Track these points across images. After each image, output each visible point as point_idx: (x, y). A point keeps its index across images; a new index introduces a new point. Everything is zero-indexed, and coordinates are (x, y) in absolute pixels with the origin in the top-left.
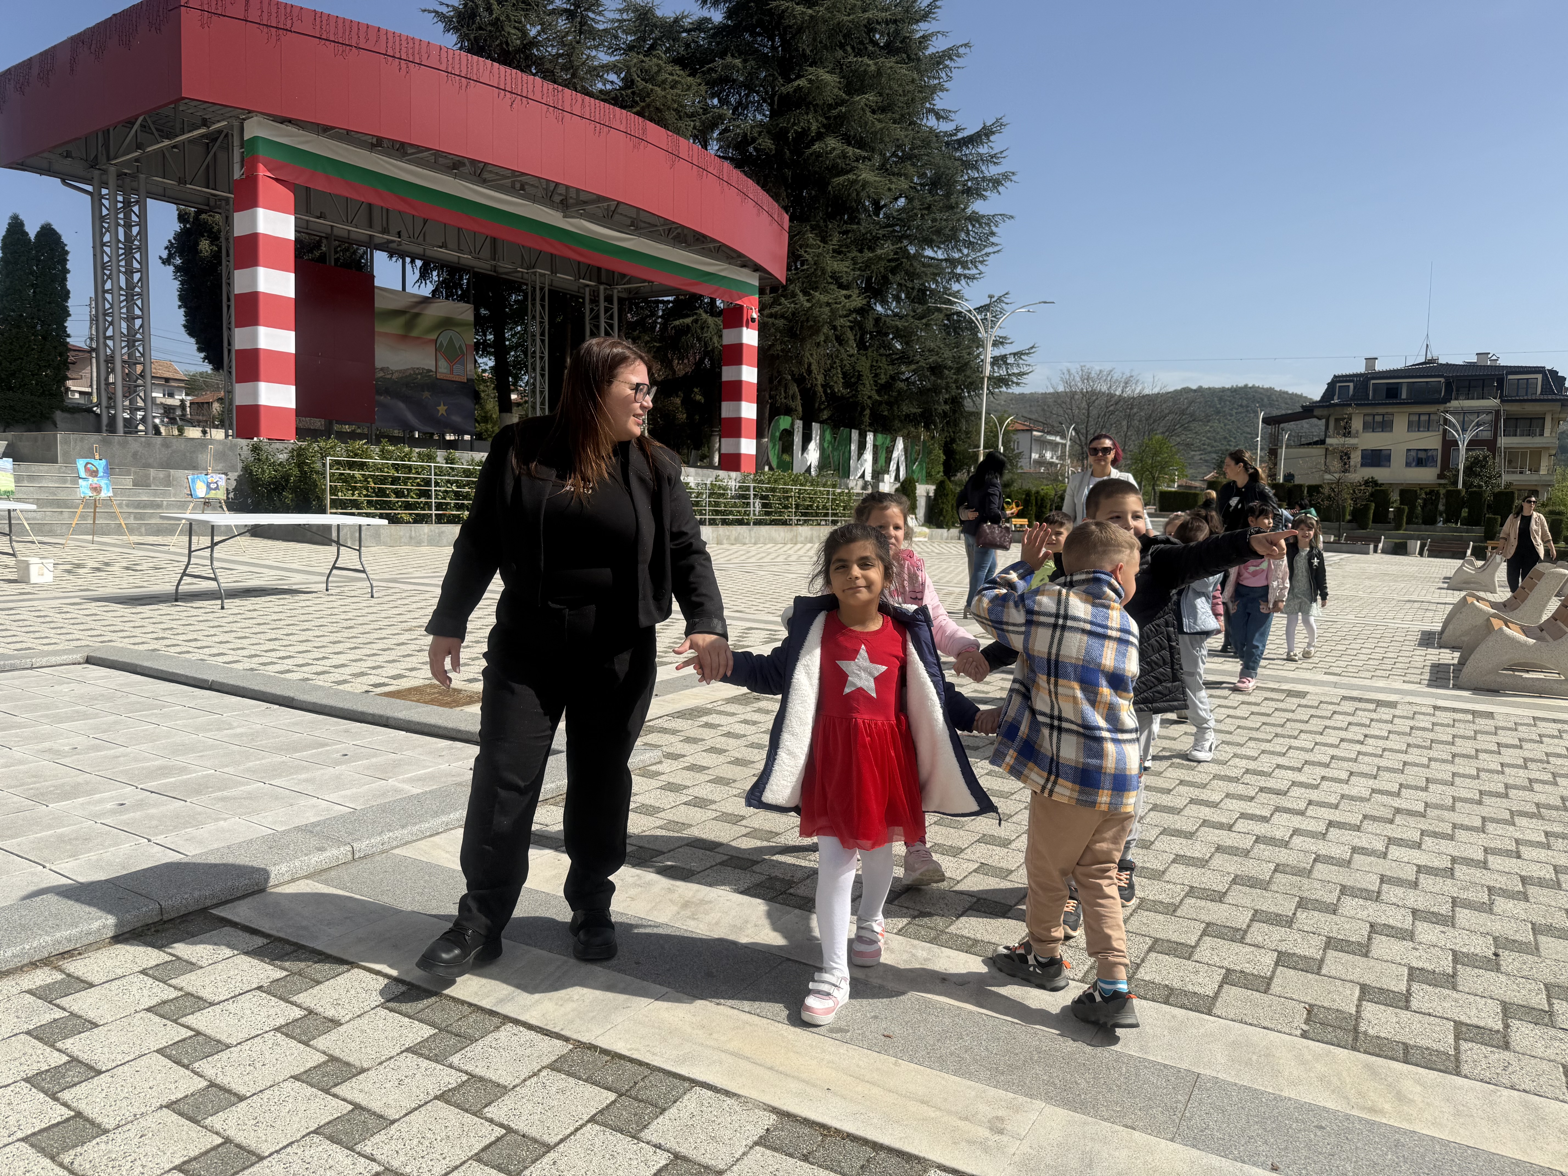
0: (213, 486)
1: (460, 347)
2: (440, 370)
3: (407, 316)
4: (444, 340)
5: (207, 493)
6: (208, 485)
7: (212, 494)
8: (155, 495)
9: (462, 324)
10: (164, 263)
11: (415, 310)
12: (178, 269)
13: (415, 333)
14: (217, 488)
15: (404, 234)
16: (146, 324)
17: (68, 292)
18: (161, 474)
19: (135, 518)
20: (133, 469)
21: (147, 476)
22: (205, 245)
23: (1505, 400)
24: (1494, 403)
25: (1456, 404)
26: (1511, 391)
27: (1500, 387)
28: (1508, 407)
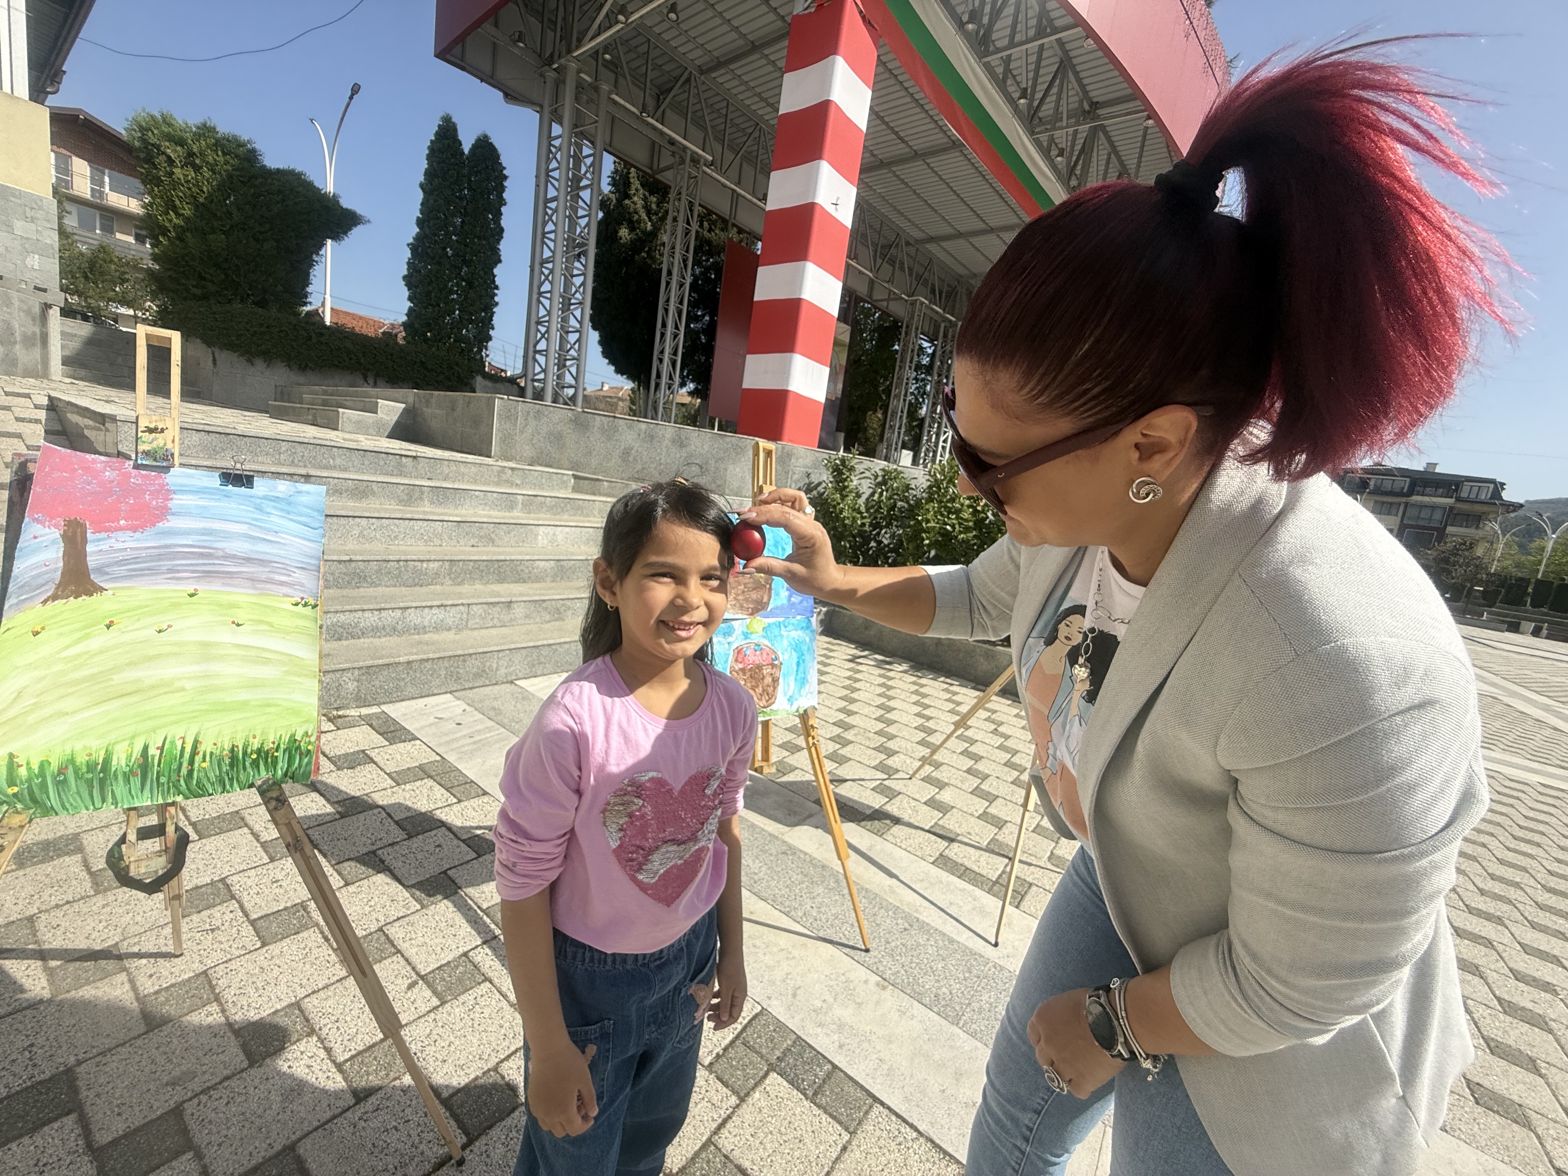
9: (840, 344)
17: (502, 230)
23: (1458, 499)
24: (1450, 501)
25: (1416, 498)
26: (1464, 494)
27: (1456, 490)
28: (1460, 506)
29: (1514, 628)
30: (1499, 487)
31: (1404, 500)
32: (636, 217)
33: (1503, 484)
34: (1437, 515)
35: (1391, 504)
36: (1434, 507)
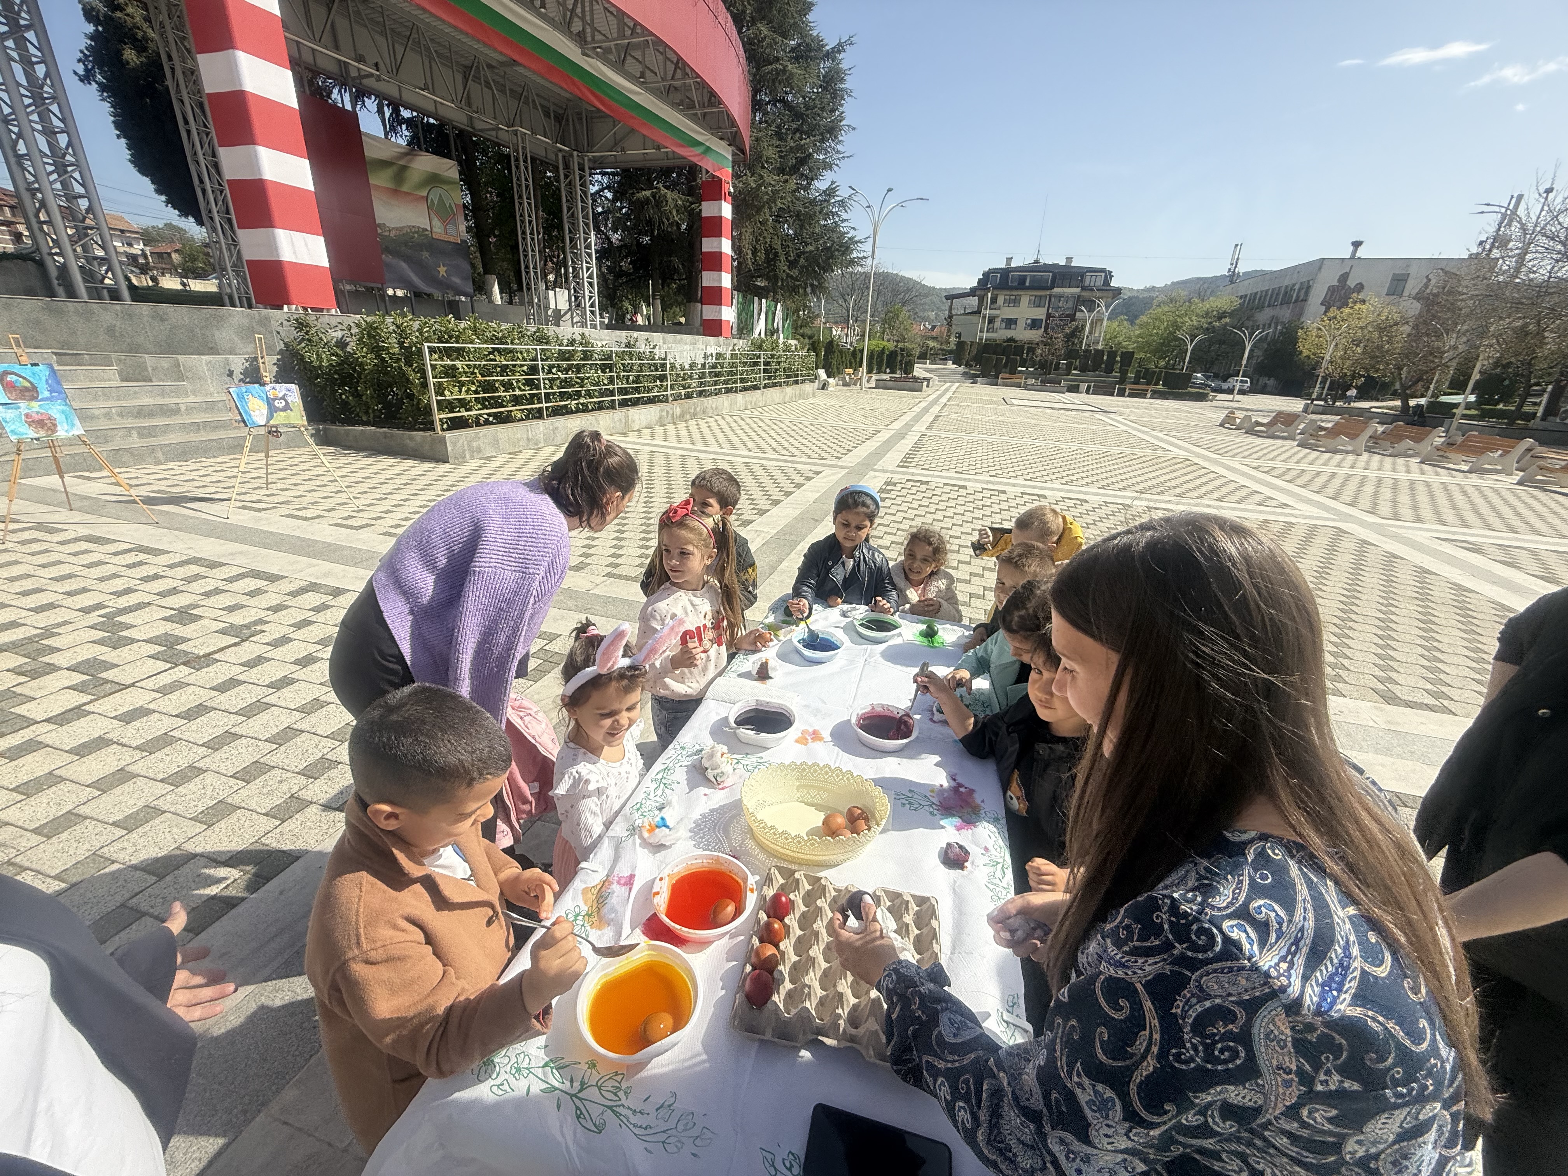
0: (280, 404)
1: (450, 205)
2: (435, 230)
3: (395, 168)
4: (434, 196)
5: (270, 416)
6: (270, 402)
7: (279, 418)
8: (163, 394)
9: (448, 182)
10: (82, 80)
11: (402, 162)
12: (103, 88)
13: (405, 188)
14: (287, 407)
15: (381, 66)
16: (75, 141)
18: (165, 362)
19: (141, 435)
20: (113, 355)
21: (143, 367)
22: (130, 55)
23: (1084, 289)
24: (1077, 290)
25: (1056, 290)
26: (1087, 283)
27: (1081, 281)
28: (1084, 294)
29: (1074, 389)
30: (1108, 275)
31: (1048, 293)
32: (140, 35)
33: (1110, 272)
34: (1070, 304)
35: (1041, 297)
36: (1068, 297)
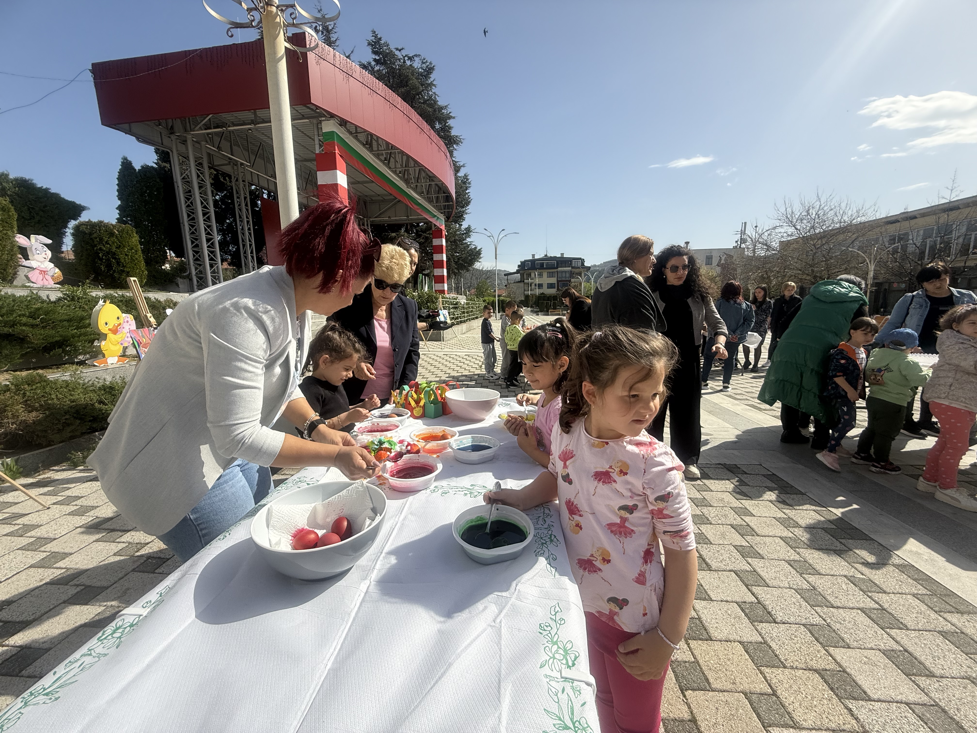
23: (573, 268)
24: (570, 268)
25: (560, 269)
26: (573, 265)
27: (571, 264)
31: (556, 270)
33: (584, 260)
34: (568, 275)
36: (566, 272)
